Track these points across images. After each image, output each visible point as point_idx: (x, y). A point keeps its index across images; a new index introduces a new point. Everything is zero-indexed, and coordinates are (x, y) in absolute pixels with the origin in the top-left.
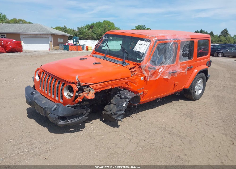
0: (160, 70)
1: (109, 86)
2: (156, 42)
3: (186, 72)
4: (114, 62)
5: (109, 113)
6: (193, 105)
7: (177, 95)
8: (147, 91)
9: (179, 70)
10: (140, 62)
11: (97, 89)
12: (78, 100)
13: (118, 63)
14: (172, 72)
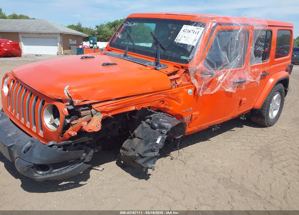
0: (220, 78)
1: (130, 105)
2: (214, 27)
3: (259, 82)
4: (141, 63)
5: (131, 154)
6: (267, 135)
7: (242, 118)
8: (197, 113)
9: (249, 79)
10: (186, 62)
11: (107, 113)
12: (70, 132)
13: (147, 64)
14: (238, 80)
